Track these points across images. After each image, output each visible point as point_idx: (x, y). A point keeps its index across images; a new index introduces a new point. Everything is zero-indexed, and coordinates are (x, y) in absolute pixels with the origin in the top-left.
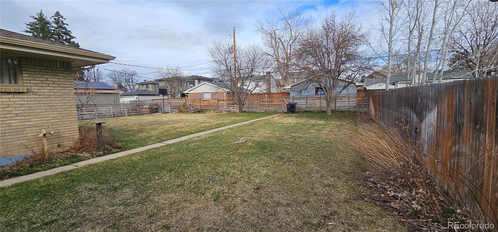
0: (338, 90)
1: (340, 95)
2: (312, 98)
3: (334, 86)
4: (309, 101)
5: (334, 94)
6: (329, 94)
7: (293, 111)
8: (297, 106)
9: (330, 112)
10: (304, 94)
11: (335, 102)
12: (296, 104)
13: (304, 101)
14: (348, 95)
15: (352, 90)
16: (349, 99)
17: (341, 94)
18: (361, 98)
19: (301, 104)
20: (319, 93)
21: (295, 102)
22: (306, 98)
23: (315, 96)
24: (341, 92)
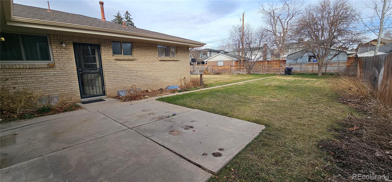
0: (330, 57)
1: (331, 62)
2: (305, 64)
3: (326, 55)
4: (303, 66)
5: (325, 61)
6: (320, 61)
7: (290, 73)
8: (292, 70)
9: (321, 74)
10: (299, 61)
11: (326, 67)
12: (292, 68)
13: (299, 67)
14: (338, 61)
15: (343, 58)
16: (339, 65)
17: (332, 60)
18: (350, 64)
19: (296, 68)
20: (312, 60)
21: (291, 67)
22: (301, 64)
23: (308, 63)
24: (331, 59)
